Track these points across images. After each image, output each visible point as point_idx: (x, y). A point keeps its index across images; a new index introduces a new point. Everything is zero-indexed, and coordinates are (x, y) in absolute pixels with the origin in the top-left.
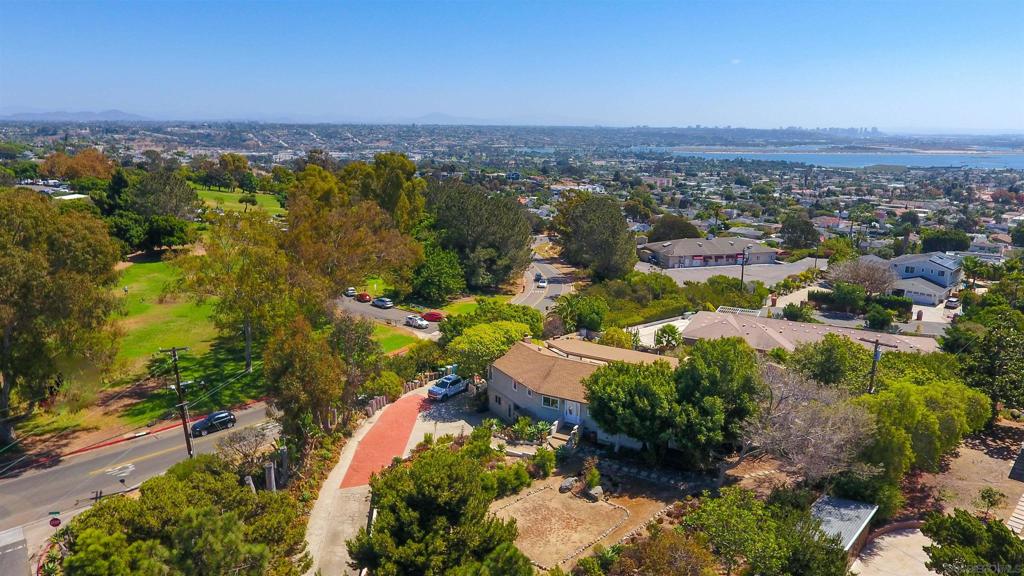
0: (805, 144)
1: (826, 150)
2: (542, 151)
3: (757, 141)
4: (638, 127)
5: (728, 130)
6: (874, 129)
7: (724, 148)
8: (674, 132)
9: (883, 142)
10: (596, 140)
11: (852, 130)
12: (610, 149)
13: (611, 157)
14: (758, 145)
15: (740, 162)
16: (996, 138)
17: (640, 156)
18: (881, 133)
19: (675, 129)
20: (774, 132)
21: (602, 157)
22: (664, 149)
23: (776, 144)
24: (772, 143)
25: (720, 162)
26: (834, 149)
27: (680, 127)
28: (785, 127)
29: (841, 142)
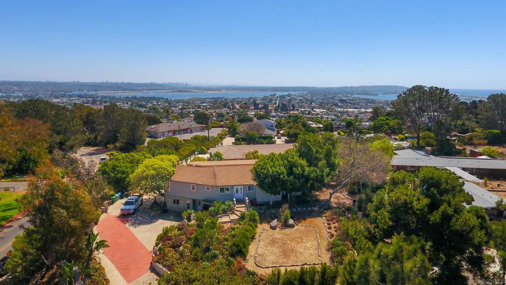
0: (160, 89)
1: (170, 92)
2: (14, 95)
3: (138, 88)
4: (74, 82)
5: (123, 83)
6: (186, 83)
7: (123, 92)
8: (95, 84)
9: (190, 88)
10: (49, 89)
11: (178, 84)
12: (60, 93)
13: (63, 97)
14: (140, 90)
15: (135, 98)
16: (229, 87)
17: (80, 96)
18: (189, 85)
19: (95, 83)
20: (145, 84)
21: (57, 98)
22: (92, 93)
23: (148, 90)
24: (145, 89)
25: (125, 98)
26: (173, 91)
27: (97, 82)
28: (149, 82)
29: (175, 89)
